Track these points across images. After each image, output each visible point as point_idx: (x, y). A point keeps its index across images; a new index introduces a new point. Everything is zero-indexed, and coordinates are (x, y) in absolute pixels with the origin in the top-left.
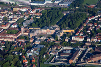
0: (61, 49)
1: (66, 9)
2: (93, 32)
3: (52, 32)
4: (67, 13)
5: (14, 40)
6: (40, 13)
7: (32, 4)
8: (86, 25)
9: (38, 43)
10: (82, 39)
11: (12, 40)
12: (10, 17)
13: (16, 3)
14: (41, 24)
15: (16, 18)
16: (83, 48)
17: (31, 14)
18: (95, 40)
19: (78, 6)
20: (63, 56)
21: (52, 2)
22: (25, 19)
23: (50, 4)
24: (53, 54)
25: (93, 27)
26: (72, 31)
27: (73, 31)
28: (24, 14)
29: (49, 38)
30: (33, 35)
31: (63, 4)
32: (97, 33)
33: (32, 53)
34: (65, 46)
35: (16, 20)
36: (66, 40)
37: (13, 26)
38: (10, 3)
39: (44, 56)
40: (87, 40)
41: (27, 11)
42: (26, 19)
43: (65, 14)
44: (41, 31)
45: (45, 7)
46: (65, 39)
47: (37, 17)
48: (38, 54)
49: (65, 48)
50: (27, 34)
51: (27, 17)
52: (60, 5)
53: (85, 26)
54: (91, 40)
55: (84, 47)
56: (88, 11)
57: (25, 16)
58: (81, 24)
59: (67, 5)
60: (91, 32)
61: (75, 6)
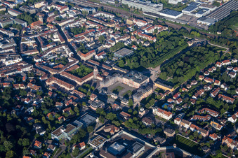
1: (198, 35)
3: (137, 85)
4: (197, 41)
7: (161, 14)
8: (201, 79)
9: (94, 109)
11: (69, 89)
13: (141, 9)
18: (186, 126)
23: (188, 17)
27: (172, 90)
28: (132, 34)
31: (203, 22)
32: (203, 107)
36: (140, 113)
41: (139, 30)
50: (101, 79)
51: (133, 40)
52: (199, 22)
55: (155, 141)
59: (208, 24)
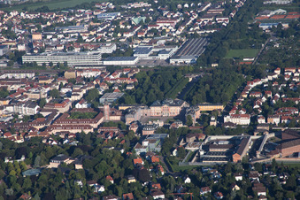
0: (207, 141)
1: (191, 69)
2: (267, 107)
3: (176, 111)
4: (194, 76)
5: (92, 130)
6: (132, 77)
7: (106, 63)
8: (246, 96)
9: (152, 133)
10: (246, 121)
11: (89, 131)
12: (64, 91)
13: (66, 63)
14: (144, 98)
15: (80, 91)
16: (253, 135)
17: (112, 82)
18: (277, 121)
19: (217, 62)
20: (216, 150)
21: (151, 58)
22: (101, 93)
23: (148, 61)
24: (193, 149)
25: (264, 99)
26: (218, 107)
27: (222, 107)
28: (95, 82)
29: (171, 123)
30: (132, 120)
31: (179, 61)
32: (276, 109)
33: (145, 147)
34: (214, 135)
35: (81, 94)
36: (212, 123)
37: (78, 106)
38: (51, 64)
39: (174, 153)
40: (259, 121)
41: (100, 77)
42: (104, 93)
43: (191, 79)
44: (149, 111)
45: (139, 67)
46: (210, 120)
47: (128, 88)
48: (159, 149)
49: (213, 138)
50: (118, 118)
51: (104, 88)
52: (172, 61)
53: (245, 99)
54: (266, 121)
55: (256, 133)
56: (243, 69)
57: (97, 86)
58: (235, 95)
59: (188, 61)
60: (262, 107)
61: (209, 62)
